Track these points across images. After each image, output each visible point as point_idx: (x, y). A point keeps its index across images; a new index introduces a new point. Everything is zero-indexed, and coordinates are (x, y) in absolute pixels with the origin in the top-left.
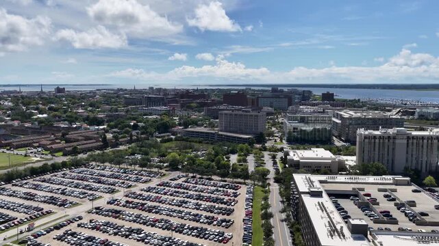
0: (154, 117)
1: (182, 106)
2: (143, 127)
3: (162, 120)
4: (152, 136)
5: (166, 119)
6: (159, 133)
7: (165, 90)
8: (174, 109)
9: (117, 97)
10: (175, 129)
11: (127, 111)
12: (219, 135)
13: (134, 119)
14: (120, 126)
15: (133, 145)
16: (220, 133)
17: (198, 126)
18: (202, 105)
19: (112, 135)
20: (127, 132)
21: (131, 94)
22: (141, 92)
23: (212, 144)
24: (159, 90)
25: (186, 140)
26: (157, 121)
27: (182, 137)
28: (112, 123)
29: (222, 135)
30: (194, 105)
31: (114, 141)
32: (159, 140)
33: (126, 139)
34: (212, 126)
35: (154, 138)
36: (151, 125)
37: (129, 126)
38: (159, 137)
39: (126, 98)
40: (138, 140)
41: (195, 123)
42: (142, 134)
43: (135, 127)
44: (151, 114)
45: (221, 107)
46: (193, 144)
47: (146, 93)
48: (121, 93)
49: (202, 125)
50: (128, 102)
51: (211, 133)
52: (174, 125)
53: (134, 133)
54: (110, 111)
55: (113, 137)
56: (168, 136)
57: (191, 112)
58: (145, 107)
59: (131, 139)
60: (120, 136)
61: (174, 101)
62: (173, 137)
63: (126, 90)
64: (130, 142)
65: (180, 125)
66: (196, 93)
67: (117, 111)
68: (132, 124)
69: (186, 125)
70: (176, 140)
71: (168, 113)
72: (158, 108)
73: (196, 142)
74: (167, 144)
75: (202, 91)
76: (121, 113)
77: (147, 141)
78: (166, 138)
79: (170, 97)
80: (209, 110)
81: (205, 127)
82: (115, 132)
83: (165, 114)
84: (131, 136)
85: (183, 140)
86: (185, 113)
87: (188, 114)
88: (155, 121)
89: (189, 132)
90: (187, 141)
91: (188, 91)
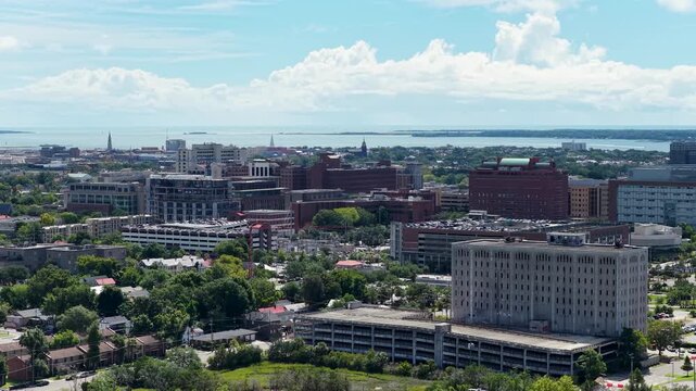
0: (187, 261)
1: (301, 219)
2: (141, 305)
3: (217, 274)
4: (178, 343)
5: (235, 271)
6: (207, 330)
7: (231, 152)
8: (266, 229)
9: (41, 180)
10: (270, 314)
11: (80, 239)
12: (451, 339)
13: (106, 271)
14: (49, 297)
15: (102, 375)
16: (456, 330)
17: (366, 300)
18: (383, 214)
19: (18, 335)
20: (78, 324)
21: (94, 170)
22: (134, 159)
23: (422, 375)
24: (207, 153)
25: (317, 360)
26: (198, 281)
27: (296, 346)
28: (20, 287)
29: (464, 340)
30: (348, 213)
31: (26, 358)
32: (204, 357)
33: (72, 352)
34: (423, 300)
35: (187, 351)
36: (173, 297)
37: (86, 299)
38: (205, 347)
39: (74, 185)
40: (120, 356)
41: (354, 290)
42: (139, 330)
43: (110, 304)
44: (173, 251)
45: (464, 224)
46: (342, 373)
47: (155, 165)
48: (57, 163)
49: (383, 297)
50: (85, 202)
51: (422, 333)
52: (267, 298)
53: (104, 326)
54: (12, 236)
55: (23, 341)
56: (242, 340)
57: (335, 243)
58: (151, 221)
59: (94, 350)
60: (50, 339)
61: (266, 195)
62: (264, 346)
63: (75, 152)
64: (89, 363)
65: (291, 295)
66: (356, 165)
67: (37, 236)
68: (98, 290)
69: (316, 297)
70: (274, 357)
71: (241, 249)
72: (203, 226)
73: (357, 367)
74: (238, 376)
75: (383, 155)
76: (54, 247)
77: (155, 362)
78: (235, 349)
79: (249, 179)
80: (409, 236)
81: (396, 306)
82: (30, 323)
83: (229, 251)
84: (94, 339)
85: (303, 359)
86: (312, 247)
87: (326, 252)
88: (191, 280)
89: (328, 324)
90: (321, 364)
91: (324, 155)
